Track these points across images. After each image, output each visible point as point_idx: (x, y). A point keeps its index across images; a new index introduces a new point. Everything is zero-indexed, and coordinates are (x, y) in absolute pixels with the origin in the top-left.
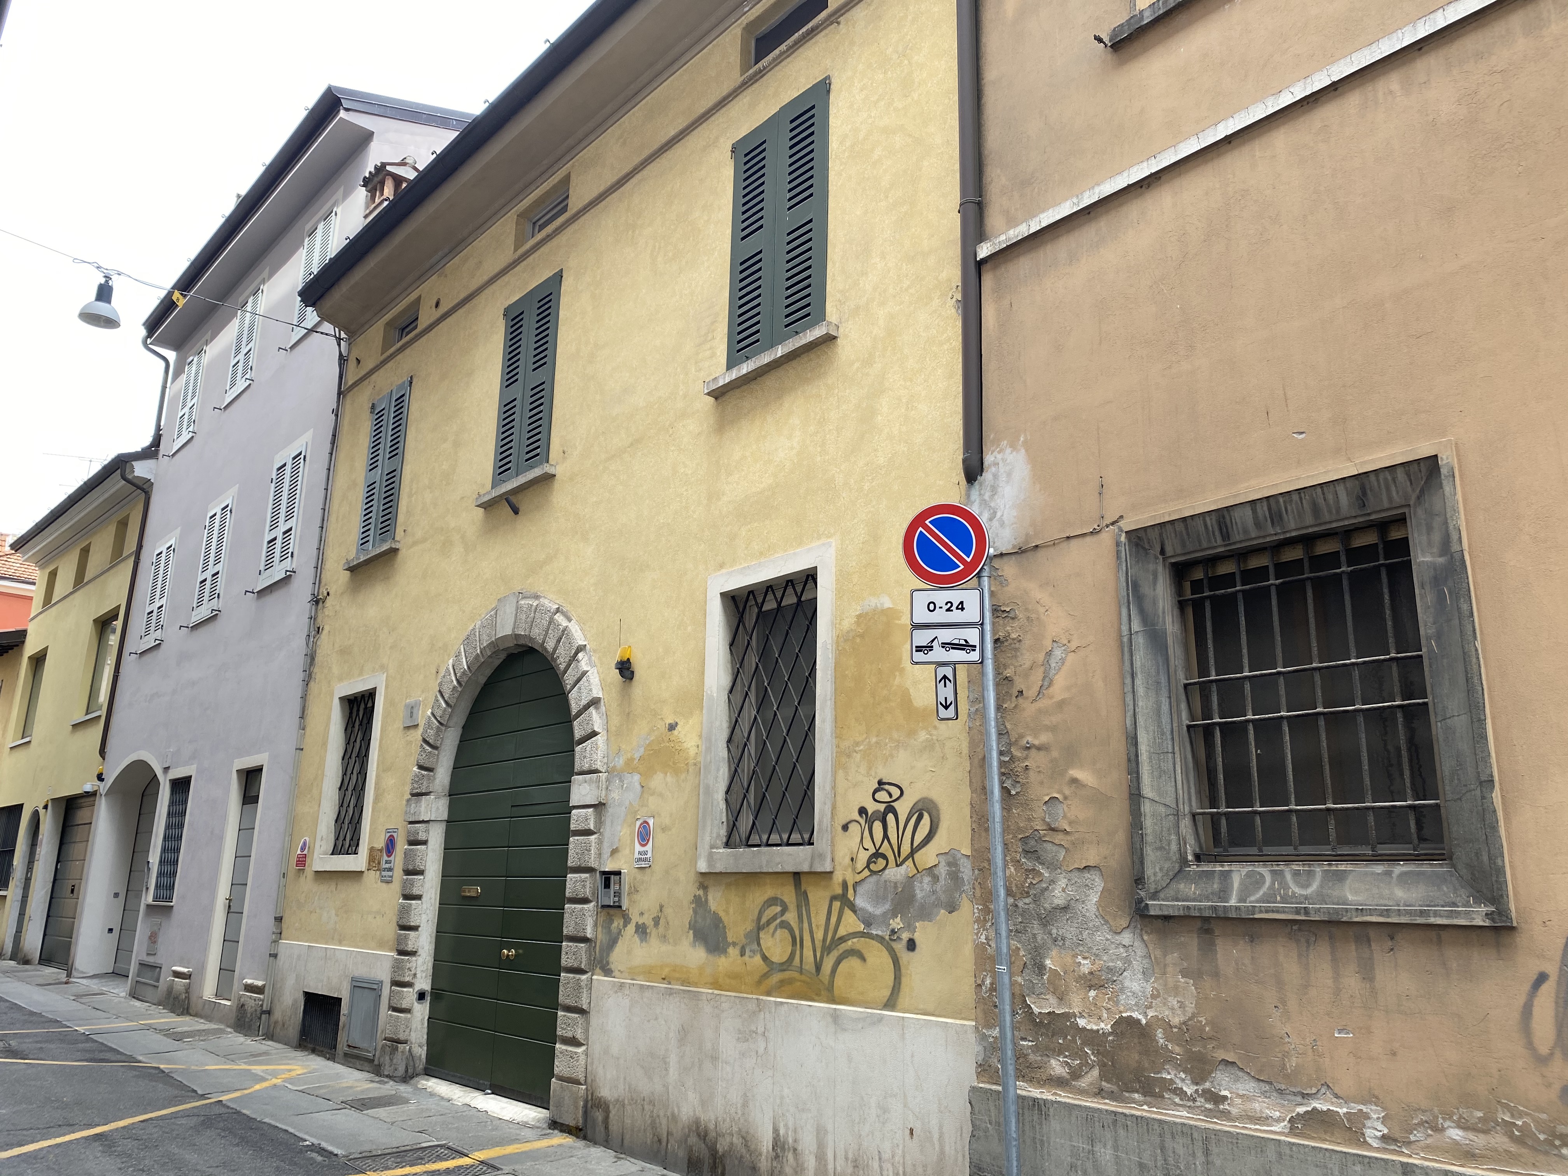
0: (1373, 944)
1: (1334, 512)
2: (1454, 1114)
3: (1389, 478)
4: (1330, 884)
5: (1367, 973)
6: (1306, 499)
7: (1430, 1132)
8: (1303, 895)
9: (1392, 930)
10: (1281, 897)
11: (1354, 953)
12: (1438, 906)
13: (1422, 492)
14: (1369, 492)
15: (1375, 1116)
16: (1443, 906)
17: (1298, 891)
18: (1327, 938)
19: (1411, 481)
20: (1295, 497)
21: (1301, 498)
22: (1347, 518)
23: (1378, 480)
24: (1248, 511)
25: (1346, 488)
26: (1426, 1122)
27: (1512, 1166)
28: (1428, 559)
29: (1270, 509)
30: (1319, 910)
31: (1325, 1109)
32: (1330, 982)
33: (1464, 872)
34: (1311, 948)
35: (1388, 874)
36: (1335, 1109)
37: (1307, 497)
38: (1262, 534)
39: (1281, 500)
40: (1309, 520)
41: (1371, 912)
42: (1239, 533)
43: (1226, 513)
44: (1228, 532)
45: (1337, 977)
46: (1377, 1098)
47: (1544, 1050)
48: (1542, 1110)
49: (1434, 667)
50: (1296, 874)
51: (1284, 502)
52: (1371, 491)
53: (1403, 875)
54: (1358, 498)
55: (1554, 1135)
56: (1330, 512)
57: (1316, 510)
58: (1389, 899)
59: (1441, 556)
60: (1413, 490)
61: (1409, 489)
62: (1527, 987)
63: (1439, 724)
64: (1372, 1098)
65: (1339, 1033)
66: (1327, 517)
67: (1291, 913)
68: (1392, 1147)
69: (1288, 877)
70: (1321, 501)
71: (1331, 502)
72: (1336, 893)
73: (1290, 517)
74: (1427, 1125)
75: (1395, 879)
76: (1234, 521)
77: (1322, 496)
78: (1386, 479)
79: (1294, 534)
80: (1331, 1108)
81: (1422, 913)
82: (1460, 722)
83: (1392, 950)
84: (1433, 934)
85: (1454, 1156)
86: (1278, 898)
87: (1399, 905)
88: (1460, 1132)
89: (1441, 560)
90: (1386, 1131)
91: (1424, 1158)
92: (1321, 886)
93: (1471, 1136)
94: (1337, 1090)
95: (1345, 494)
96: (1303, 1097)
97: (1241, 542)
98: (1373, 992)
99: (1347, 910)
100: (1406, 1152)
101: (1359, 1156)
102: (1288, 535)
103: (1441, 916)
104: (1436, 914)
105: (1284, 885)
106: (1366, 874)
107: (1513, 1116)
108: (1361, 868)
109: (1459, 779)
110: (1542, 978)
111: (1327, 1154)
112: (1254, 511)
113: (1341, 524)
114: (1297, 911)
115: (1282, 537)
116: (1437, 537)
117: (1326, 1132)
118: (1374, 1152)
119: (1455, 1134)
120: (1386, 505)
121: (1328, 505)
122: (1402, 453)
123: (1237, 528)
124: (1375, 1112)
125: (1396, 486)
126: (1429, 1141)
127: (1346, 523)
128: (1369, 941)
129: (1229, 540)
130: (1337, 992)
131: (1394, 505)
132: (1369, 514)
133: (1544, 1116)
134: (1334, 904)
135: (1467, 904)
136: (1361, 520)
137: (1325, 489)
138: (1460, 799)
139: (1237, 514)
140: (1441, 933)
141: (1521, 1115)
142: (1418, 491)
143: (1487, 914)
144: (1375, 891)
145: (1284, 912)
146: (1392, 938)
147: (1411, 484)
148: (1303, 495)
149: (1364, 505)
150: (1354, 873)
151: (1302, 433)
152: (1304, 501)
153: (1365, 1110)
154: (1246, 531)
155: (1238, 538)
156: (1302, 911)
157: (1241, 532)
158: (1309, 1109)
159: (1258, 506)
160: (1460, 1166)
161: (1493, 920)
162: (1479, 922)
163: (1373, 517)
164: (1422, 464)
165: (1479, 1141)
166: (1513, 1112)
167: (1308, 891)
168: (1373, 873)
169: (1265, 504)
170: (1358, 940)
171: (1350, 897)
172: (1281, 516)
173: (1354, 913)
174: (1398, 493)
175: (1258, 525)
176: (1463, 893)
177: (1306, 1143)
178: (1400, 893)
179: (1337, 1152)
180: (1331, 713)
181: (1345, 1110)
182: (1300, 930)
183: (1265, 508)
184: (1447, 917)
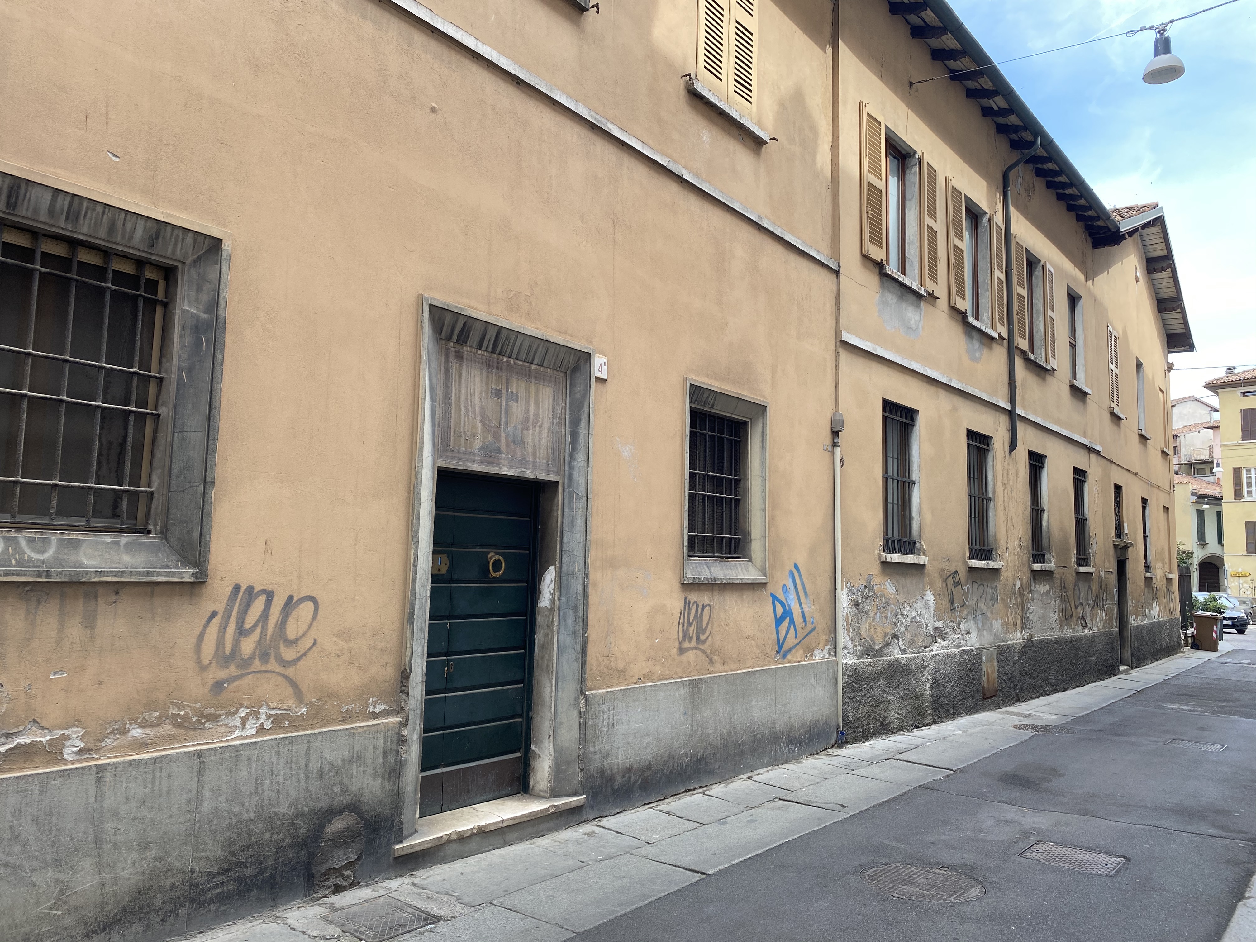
0: (99, 599)
1: (127, 238)
2: (138, 718)
3: (181, 236)
4: (66, 550)
5: (90, 623)
6: (108, 215)
7: (118, 736)
8: (40, 560)
9: (117, 588)
10: (17, 562)
11: (81, 608)
12: (156, 568)
13: (199, 258)
14: (161, 239)
15: (75, 736)
16: (160, 568)
17: (35, 556)
18: (59, 596)
19: (194, 247)
20: (99, 209)
21: (104, 213)
22: (133, 248)
23: (172, 234)
24: (47, 197)
25: (145, 226)
26: (117, 729)
27: (171, 744)
28: (193, 310)
29: (70, 205)
30: (60, 572)
31: (28, 741)
32: (54, 634)
33: (175, 543)
34: (41, 606)
35: (117, 543)
36: (38, 739)
37: (110, 214)
38: (52, 222)
39: (85, 204)
40: (102, 233)
41: (108, 574)
42: (27, 209)
43: (23, 186)
44: (16, 203)
45: (62, 626)
46: (80, 721)
47: (206, 661)
48: (197, 701)
49: (181, 392)
50: (30, 541)
51: (87, 208)
52: (163, 238)
53: (127, 544)
54: (151, 238)
55: (202, 716)
56: (123, 236)
57: (112, 228)
58: (119, 563)
59: (204, 313)
60: (193, 254)
61: (190, 252)
62: (204, 621)
63: (176, 434)
64: (77, 722)
65: (54, 675)
66: (119, 239)
67: (32, 576)
68: (85, 757)
69: (23, 543)
70: (120, 224)
71: (128, 229)
72: (72, 558)
73: (86, 222)
74: (116, 732)
75: (122, 547)
76: (28, 196)
77: (123, 221)
78: (178, 236)
79: (81, 237)
80: (35, 740)
81: (148, 574)
82: (196, 437)
83: (114, 602)
84: (148, 589)
85: (132, 749)
86: (14, 562)
87: (127, 568)
88: (140, 731)
89: (205, 316)
90: (82, 745)
91: (110, 758)
92: (58, 552)
93: (147, 731)
94: (44, 724)
95: (142, 230)
96: (7, 738)
97: (23, 217)
98: (92, 637)
99: (87, 572)
100: (96, 757)
101: (61, 771)
102: (75, 236)
103: (162, 576)
104: (158, 574)
105: (18, 550)
106: (97, 543)
107: (179, 710)
108: (92, 538)
109: (185, 477)
110: (214, 614)
111: (30, 779)
112: (54, 199)
113: (127, 250)
114: (39, 574)
115: (69, 234)
116: (205, 297)
117: (25, 762)
118: (69, 765)
119: (137, 732)
120: (169, 254)
121: (124, 230)
122: (199, 224)
123: (29, 204)
124: (75, 733)
125: (182, 244)
126: (116, 743)
127: (131, 251)
128: (96, 597)
129: (14, 209)
130: (59, 641)
131: (173, 258)
132: (151, 254)
133: (199, 705)
134: (71, 567)
135: (176, 567)
136: (144, 255)
137: (129, 216)
138: (183, 491)
139: (34, 192)
140: (155, 588)
141: (184, 707)
142: (196, 256)
143: (193, 574)
144: (106, 556)
145: (25, 575)
146: (117, 593)
147: (194, 249)
148: (107, 210)
149: (153, 246)
150: (87, 542)
151: (118, 157)
152: (105, 216)
153: (67, 733)
154: (36, 211)
155: (24, 213)
156: (45, 574)
157: (31, 209)
158: (13, 746)
159: (60, 198)
160: (137, 754)
161: (196, 578)
162: (187, 579)
163: (154, 258)
164: (207, 239)
165: (152, 732)
166: (179, 707)
167: (46, 556)
168: (103, 543)
169: (68, 199)
170: (87, 596)
171: (86, 562)
172: (77, 217)
173: (93, 575)
174: (181, 249)
175: (51, 211)
176: (174, 558)
177: (8, 776)
178: (127, 558)
179: (41, 774)
180: (74, 403)
181: (48, 738)
182: (31, 590)
183: (67, 203)
184: (166, 576)
